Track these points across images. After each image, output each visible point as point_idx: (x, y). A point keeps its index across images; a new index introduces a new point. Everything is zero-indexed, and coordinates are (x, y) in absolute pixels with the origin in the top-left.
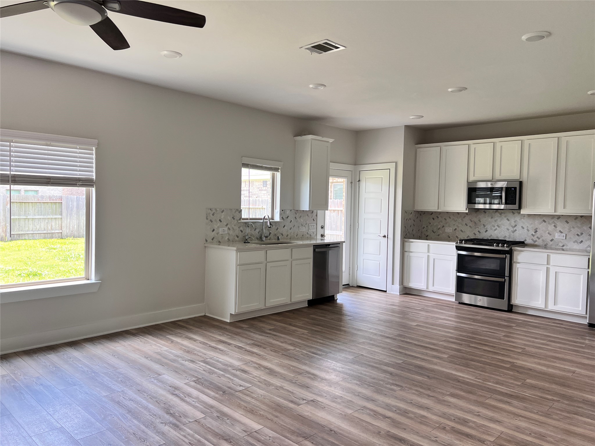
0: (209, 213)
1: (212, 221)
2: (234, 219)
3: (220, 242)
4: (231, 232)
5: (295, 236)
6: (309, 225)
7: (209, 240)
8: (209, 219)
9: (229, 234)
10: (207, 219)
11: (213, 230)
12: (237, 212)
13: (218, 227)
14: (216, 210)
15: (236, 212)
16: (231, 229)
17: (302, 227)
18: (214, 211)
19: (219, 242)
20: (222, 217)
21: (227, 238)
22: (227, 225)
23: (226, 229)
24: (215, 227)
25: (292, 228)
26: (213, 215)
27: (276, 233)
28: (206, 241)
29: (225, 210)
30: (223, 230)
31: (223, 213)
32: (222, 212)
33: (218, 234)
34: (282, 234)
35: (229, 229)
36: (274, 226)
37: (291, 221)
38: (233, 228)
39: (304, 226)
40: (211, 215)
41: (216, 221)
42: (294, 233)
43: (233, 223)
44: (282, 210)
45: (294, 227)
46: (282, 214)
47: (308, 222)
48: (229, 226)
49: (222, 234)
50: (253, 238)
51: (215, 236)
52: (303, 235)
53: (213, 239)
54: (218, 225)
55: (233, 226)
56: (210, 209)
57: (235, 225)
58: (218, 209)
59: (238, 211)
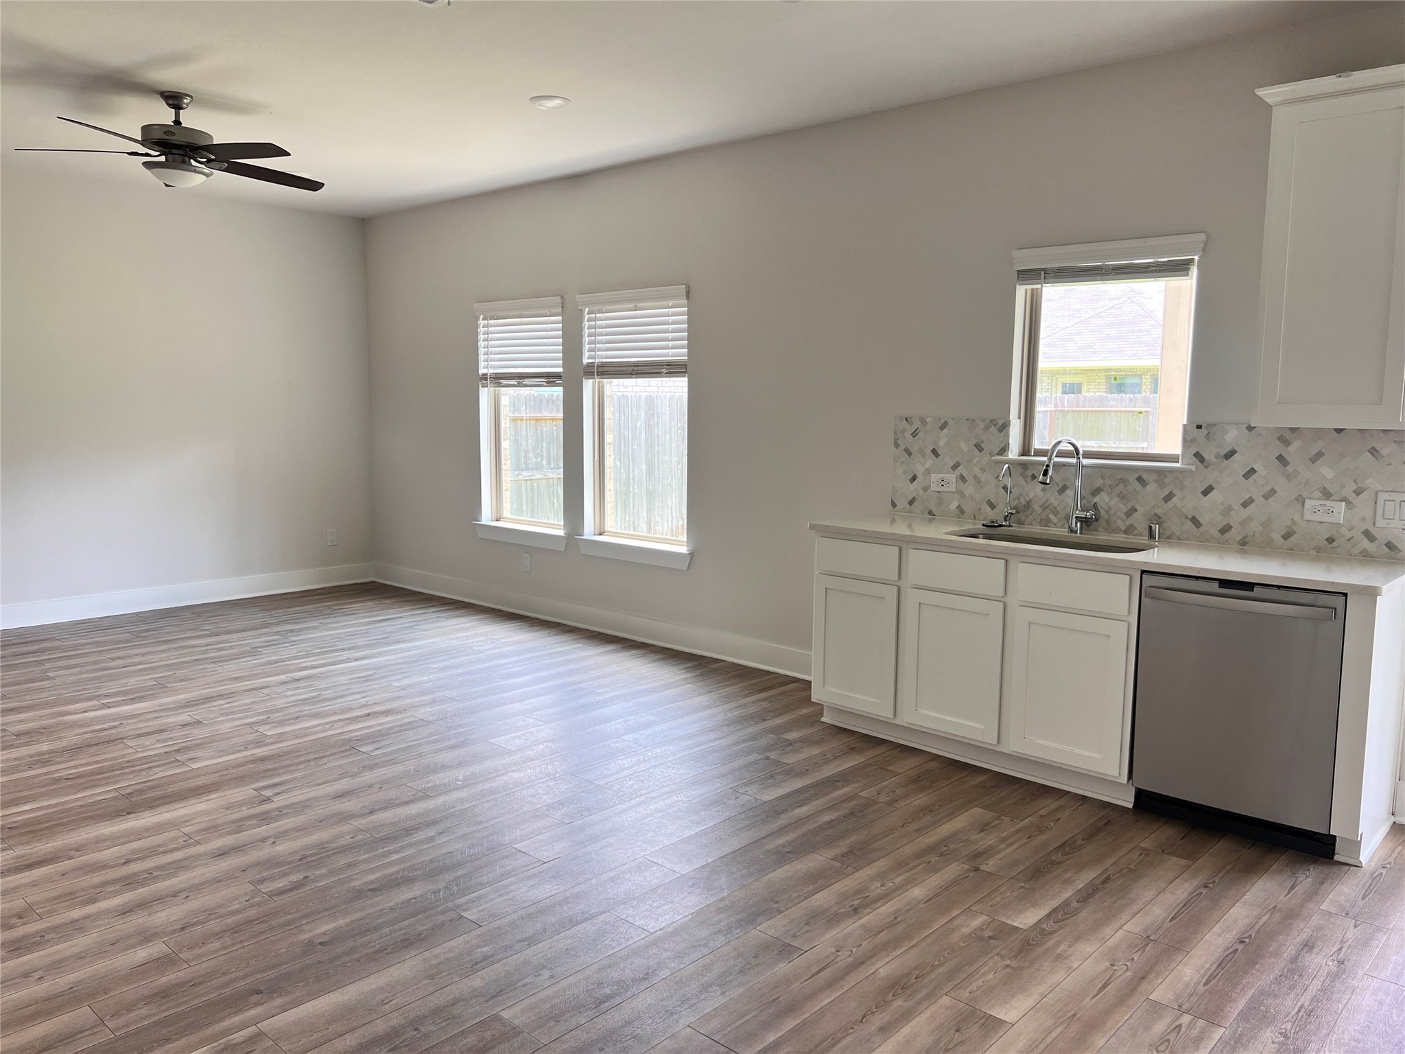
0: (904, 431)
1: (910, 454)
2: (981, 450)
3: (934, 515)
4: (969, 490)
5: (1277, 537)
6: (1382, 497)
7: (902, 503)
8: (902, 447)
9: (962, 494)
10: (897, 445)
11: (914, 479)
12: (993, 429)
13: (928, 472)
14: (923, 421)
15: (987, 428)
16: (970, 480)
17: (1328, 503)
18: (917, 424)
19: (930, 513)
20: (941, 443)
21: (955, 504)
22: (955, 467)
23: (952, 477)
24: (920, 470)
25: (1259, 499)
26: (914, 434)
27: (1158, 511)
28: (894, 505)
29: (950, 422)
30: (942, 481)
31: (945, 431)
32: (942, 427)
33: (926, 489)
34: (1195, 521)
35: (962, 478)
36: (1152, 487)
37: (1253, 471)
38: (975, 477)
39: (1344, 499)
40: (908, 435)
41: (921, 451)
42: (1267, 523)
43: (975, 461)
44: (1199, 427)
45: (1266, 497)
46: (1193, 440)
47: (1372, 483)
48: (961, 470)
49: (939, 492)
50: (1052, 516)
51: (918, 495)
52: (1331, 540)
53: (911, 503)
54: (929, 463)
55: (976, 470)
56: (906, 419)
57: (983, 470)
58: (928, 420)
59: (995, 425)
